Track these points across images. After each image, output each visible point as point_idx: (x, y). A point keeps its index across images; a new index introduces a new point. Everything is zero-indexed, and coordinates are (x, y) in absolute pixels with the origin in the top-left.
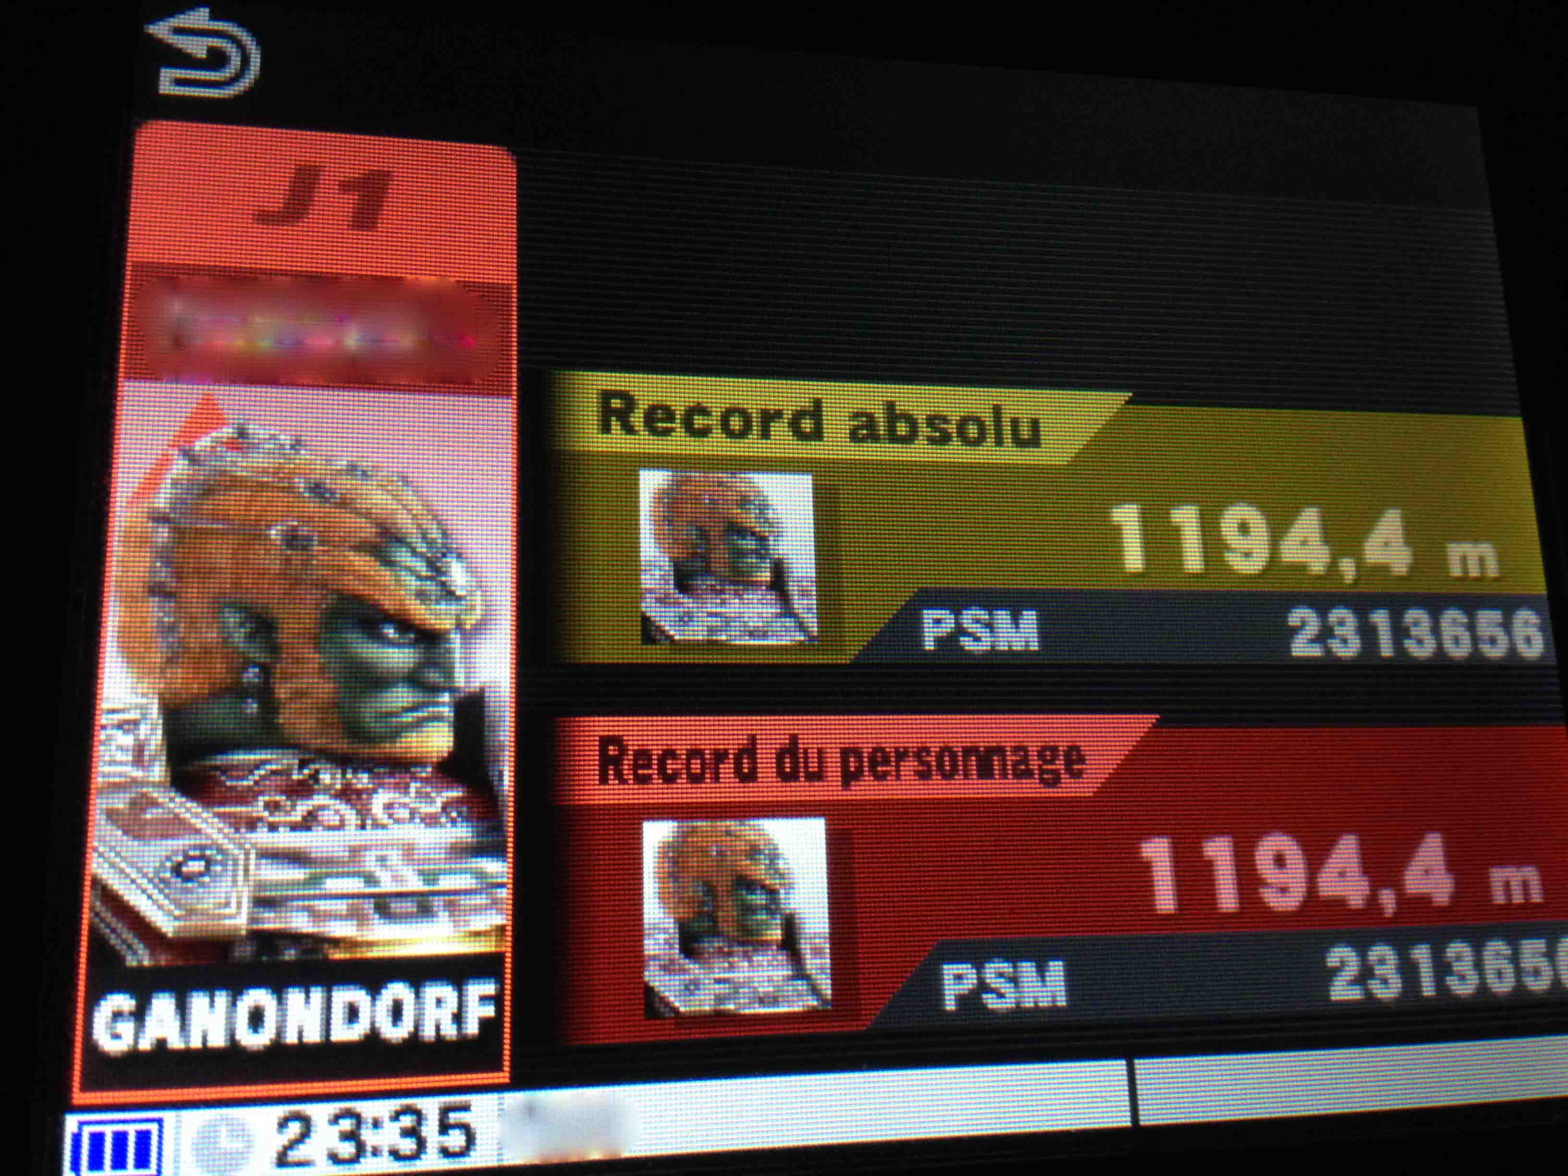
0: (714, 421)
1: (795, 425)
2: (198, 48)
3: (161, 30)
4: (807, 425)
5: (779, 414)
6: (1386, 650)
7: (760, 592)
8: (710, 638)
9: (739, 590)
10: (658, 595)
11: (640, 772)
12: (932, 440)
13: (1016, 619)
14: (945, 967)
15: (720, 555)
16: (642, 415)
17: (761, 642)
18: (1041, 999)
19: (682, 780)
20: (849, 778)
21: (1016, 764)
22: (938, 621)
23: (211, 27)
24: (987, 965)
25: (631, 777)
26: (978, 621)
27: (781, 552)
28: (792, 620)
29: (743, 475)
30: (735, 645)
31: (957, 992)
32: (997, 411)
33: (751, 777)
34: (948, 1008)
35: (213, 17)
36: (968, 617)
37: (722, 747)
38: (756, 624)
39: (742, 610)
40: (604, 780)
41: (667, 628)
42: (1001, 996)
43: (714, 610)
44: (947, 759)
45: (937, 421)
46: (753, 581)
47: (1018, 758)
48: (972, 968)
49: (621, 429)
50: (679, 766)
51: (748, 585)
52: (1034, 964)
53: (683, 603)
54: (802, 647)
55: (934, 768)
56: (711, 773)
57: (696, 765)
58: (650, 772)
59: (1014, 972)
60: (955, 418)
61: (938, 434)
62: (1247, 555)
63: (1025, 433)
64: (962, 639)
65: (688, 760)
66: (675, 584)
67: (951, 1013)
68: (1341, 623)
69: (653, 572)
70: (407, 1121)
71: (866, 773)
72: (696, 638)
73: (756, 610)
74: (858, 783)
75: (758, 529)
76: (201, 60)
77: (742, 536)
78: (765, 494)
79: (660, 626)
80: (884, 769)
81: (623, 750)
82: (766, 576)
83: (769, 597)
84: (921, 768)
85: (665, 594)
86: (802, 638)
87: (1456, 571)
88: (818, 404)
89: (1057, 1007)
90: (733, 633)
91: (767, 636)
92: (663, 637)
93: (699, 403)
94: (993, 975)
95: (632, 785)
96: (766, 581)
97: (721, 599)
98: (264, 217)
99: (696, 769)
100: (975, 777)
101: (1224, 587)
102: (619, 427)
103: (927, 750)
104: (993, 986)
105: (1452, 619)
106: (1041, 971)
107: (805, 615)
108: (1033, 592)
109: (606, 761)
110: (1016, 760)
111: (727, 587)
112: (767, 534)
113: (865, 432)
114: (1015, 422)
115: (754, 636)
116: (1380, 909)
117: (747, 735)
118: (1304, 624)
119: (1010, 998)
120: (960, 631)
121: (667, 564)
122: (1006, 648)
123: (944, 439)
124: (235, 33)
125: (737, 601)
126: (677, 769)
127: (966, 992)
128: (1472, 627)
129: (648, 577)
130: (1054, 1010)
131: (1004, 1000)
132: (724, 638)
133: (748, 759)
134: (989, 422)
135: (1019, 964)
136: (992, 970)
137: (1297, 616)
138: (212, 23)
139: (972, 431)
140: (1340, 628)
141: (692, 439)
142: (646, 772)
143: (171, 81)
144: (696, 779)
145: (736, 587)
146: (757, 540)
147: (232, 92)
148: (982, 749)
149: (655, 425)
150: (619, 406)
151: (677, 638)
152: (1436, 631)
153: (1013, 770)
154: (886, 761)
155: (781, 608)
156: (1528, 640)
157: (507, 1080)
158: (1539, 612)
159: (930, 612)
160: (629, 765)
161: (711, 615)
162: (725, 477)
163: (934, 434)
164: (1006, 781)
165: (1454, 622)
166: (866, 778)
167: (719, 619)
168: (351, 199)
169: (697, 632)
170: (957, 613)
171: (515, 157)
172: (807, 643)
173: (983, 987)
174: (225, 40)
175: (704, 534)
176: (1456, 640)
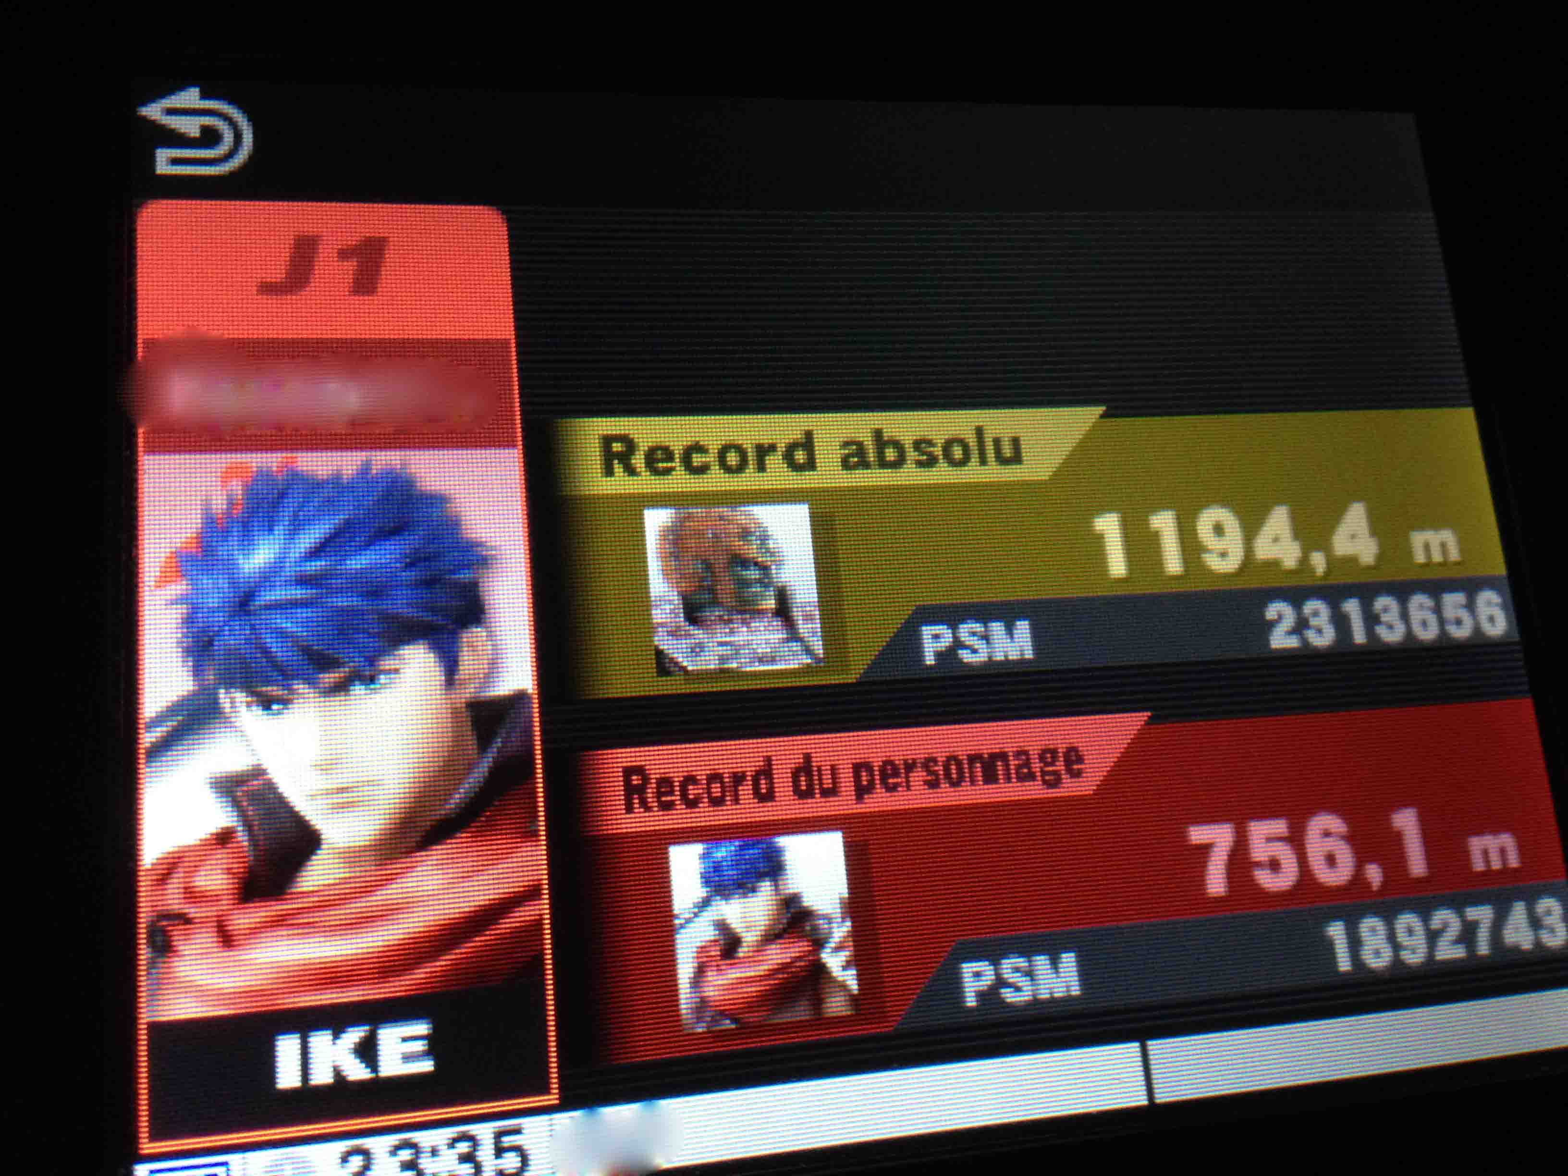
0: (711, 458)
1: (789, 457)
2: (191, 126)
3: (153, 111)
4: (800, 456)
5: (772, 448)
6: (1359, 637)
7: (766, 619)
8: (722, 666)
9: (746, 619)
10: (669, 629)
11: (664, 799)
12: (920, 464)
13: (1010, 630)
14: (964, 965)
15: (726, 587)
16: (643, 457)
17: (770, 668)
18: (1056, 990)
19: (704, 805)
20: (861, 792)
21: (1019, 768)
22: (936, 637)
23: (202, 107)
24: (1003, 961)
25: (656, 804)
26: (974, 634)
27: (783, 580)
28: (799, 644)
29: (742, 509)
30: (746, 672)
31: (977, 989)
32: (979, 432)
33: (768, 797)
34: (969, 1004)
35: (204, 96)
36: (965, 630)
37: (740, 770)
38: (765, 650)
39: (750, 638)
40: (629, 809)
41: (680, 660)
42: (1018, 989)
43: (724, 639)
44: (953, 767)
45: (923, 445)
46: (758, 610)
47: (1021, 762)
48: (990, 965)
49: (624, 472)
50: (701, 791)
51: (754, 613)
52: (1047, 957)
53: (694, 635)
54: (810, 670)
55: (941, 777)
56: (730, 796)
57: (716, 790)
58: (673, 798)
59: (1030, 966)
60: (940, 441)
61: (925, 457)
62: (1223, 555)
63: (1007, 452)
64: (960, 652)
65: (708, 784)
66: (685, 617)
67: (971, 1010)
68: (1316, 614)
69: (663, 607)
70: (463, 1147)
71: (878, 786)
72: (708, 667)
73: (763, 637)
74: (871, 796)
75: (760, 559)
76: (195, 138)
77: (745, 566)
78: (765, 525)
79: (673, 658)
80: (895, 780)
81: (646, 779)
82: (770, 603)
83: (775, 623)
84: (929, 778)
85: (676, 626)
86: (809, 661)
87: (1420, 558)
88: (809, 435)
89: (1070, 996)
90: (743, 660)
91: (775, 661)
92: (677, 669)
93: (698, 442)
94: (1009, 970)
95: (656, 812)
96: (772, 609)
97: (730, 628)
98: (268, 288)
99: (717, 792)
100: (981, 783)
101: (1203, 586)
102: (622, 470)
103: (935, 760)
104: (1011, 980)
105: (1419, 602)
106: (1055, 963)
107: (811, 639)
108: (1024, 603)
109: (630, 790)
110: (1019, 765)
111: (735, 617)
112: (769, 563)
113: (856, 459)
114: (997, 442)
115: (763, 662)
116: (1368, 885)
117: (763, 757)
118: (1280, 617)
119: (1027, 991)
120: (958, 644)
121: (676, 598)
122: (1003, 658)
123: (930, 462)
124: (226, 111)
125: (745, 629)
126: (699, 794)
127: (986, 988)
128: (1438, 610)
129: (659, 611)
130: (1068, 1000)
131: (1021, 993)
132: (735, 665)
133: (765, 779)
134: (972, 442)
135: (1034, 958)
136: (1009, 966)
137: (1273, 610)
138: (202, 102)
139: (957, 452)
140: (1316, 619)
141: (692, 476)
142: (669, 798)
143: (167, 160)
144: (716, 802)
145: (744, 616)
146: (760, 570)
147: (227, 169)
148: (986, 756)
149: (655, 465)
150: (620, 449)
151: (690, 668)
152: (1405, 616)
153: (1017, 773)
154: (896, 774)
155: (787, 634)
156: (1491, 619)
157: (557, 1102)
158: (1500, 592)
159: (929, 628)
160: (653, 793)
161: (721, 644)
162: (725, 511)
163: (921, 458)
164: (1011, 785)
165: (1421, 607)
166: (879, 791)
167: (729, 648)
168: (351, 265)
169: (709, 661)
170: (954, 626)
171: (505, 217)
172: (814, 665)
173: (1000, 982)
174: (216, 118)
175: (708, 566)
176: (1424, 624)
